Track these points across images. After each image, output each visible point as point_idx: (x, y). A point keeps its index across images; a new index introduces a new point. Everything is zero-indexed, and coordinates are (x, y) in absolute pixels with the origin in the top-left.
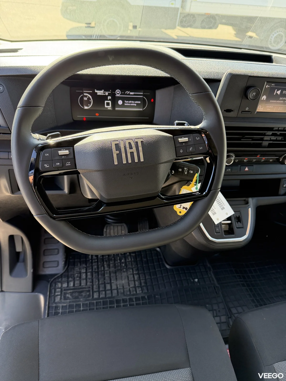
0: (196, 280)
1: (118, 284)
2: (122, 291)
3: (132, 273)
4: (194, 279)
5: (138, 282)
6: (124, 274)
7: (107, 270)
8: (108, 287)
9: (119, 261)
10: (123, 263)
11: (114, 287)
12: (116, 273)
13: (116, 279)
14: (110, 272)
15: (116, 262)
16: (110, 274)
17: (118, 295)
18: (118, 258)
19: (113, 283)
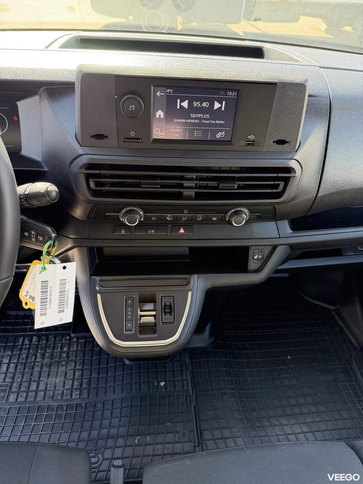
0: (163, 384)
1: (49, 383)
2: (52, 394)
3: (73, 368)
4: (158, 383)
5: (79, 382)
6: (62, 369)
7: (39, 362)
8: (34, 386)
9: (59, 350)
10: (64, 352)
11: (42, 387)
12: (50, 366)
13: (49, 375)
14: (42, 364)
15: (56, 351)
16: (41, 368)
17: (44, 399)
18: (60, 345)
19: (42, 381)
